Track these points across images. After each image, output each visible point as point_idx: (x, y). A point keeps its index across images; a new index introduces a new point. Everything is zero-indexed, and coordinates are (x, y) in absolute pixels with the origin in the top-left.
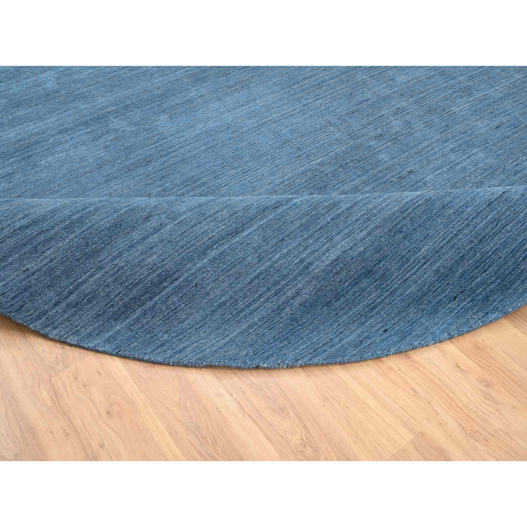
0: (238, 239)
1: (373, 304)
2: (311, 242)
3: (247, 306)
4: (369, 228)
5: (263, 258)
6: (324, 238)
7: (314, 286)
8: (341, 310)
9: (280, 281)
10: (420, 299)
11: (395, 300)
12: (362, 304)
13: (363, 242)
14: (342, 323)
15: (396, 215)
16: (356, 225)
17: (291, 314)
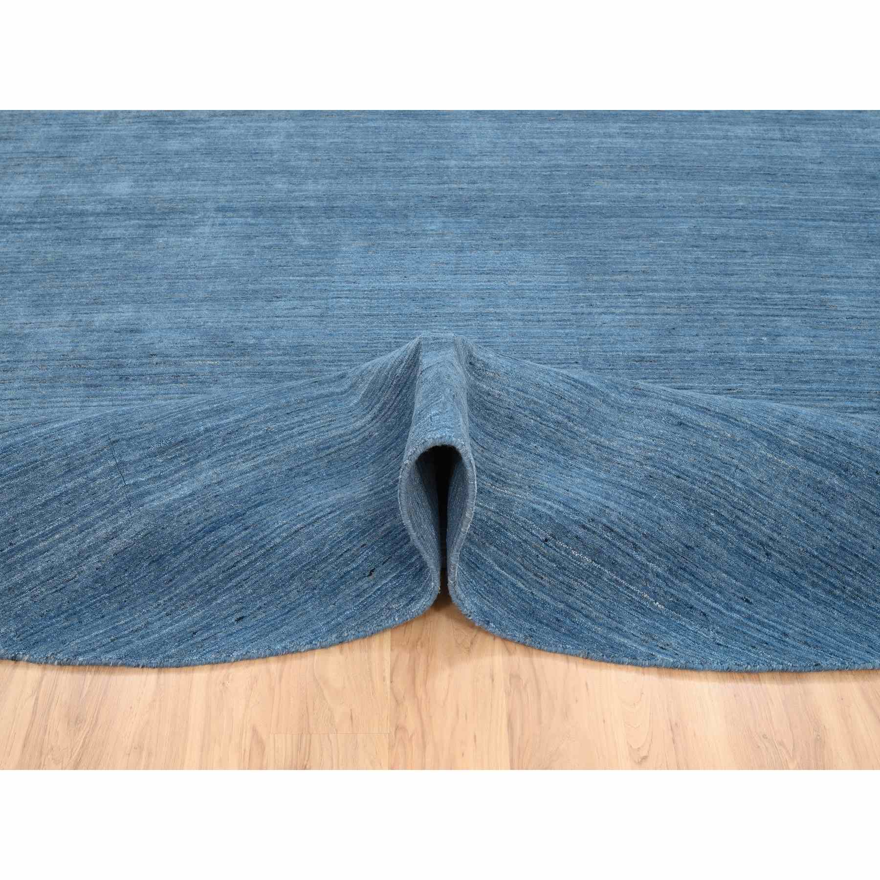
0: (43, 430)
1: (234, 569)
2: (161, 461)
3: (31, 543)
4: (260, 460)
5: (75, 469)
6: (183, 458)
7: (145, 525)
8: (178, 572)
9: (92, 511)
10: (313, 567)
11: (271, 564)
12: (216, 565)
13: (244, 476)
14: (176, 596)
15: (309, 451)
16: (241, 451)
17: (97, 569)
